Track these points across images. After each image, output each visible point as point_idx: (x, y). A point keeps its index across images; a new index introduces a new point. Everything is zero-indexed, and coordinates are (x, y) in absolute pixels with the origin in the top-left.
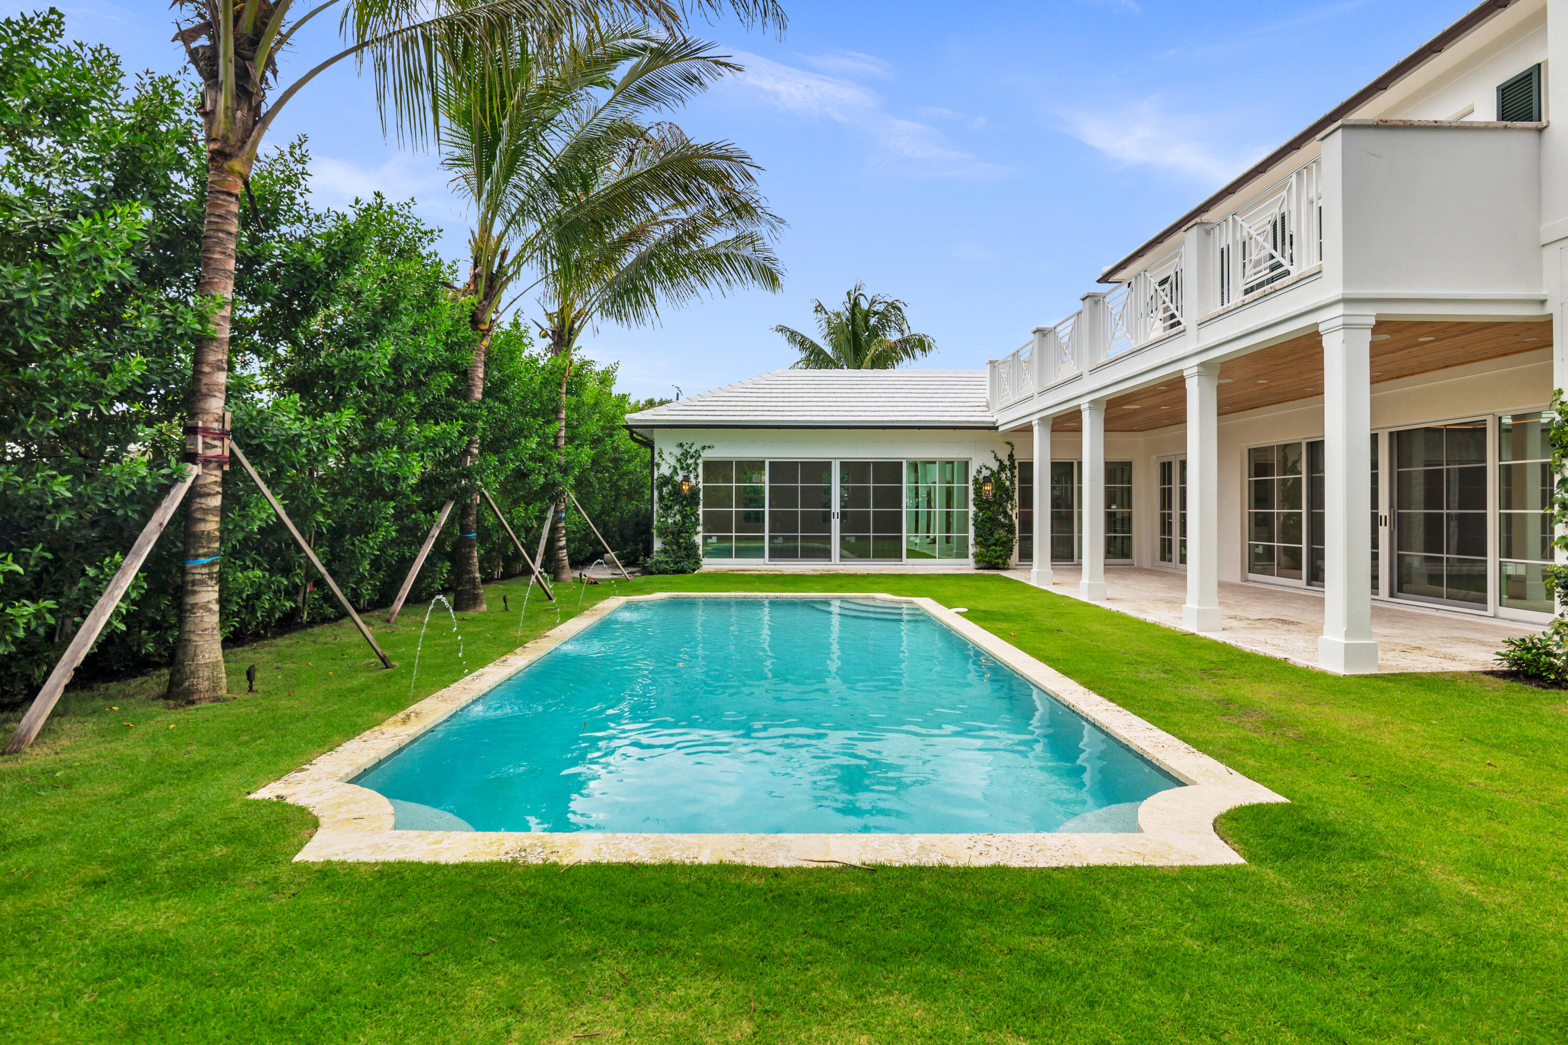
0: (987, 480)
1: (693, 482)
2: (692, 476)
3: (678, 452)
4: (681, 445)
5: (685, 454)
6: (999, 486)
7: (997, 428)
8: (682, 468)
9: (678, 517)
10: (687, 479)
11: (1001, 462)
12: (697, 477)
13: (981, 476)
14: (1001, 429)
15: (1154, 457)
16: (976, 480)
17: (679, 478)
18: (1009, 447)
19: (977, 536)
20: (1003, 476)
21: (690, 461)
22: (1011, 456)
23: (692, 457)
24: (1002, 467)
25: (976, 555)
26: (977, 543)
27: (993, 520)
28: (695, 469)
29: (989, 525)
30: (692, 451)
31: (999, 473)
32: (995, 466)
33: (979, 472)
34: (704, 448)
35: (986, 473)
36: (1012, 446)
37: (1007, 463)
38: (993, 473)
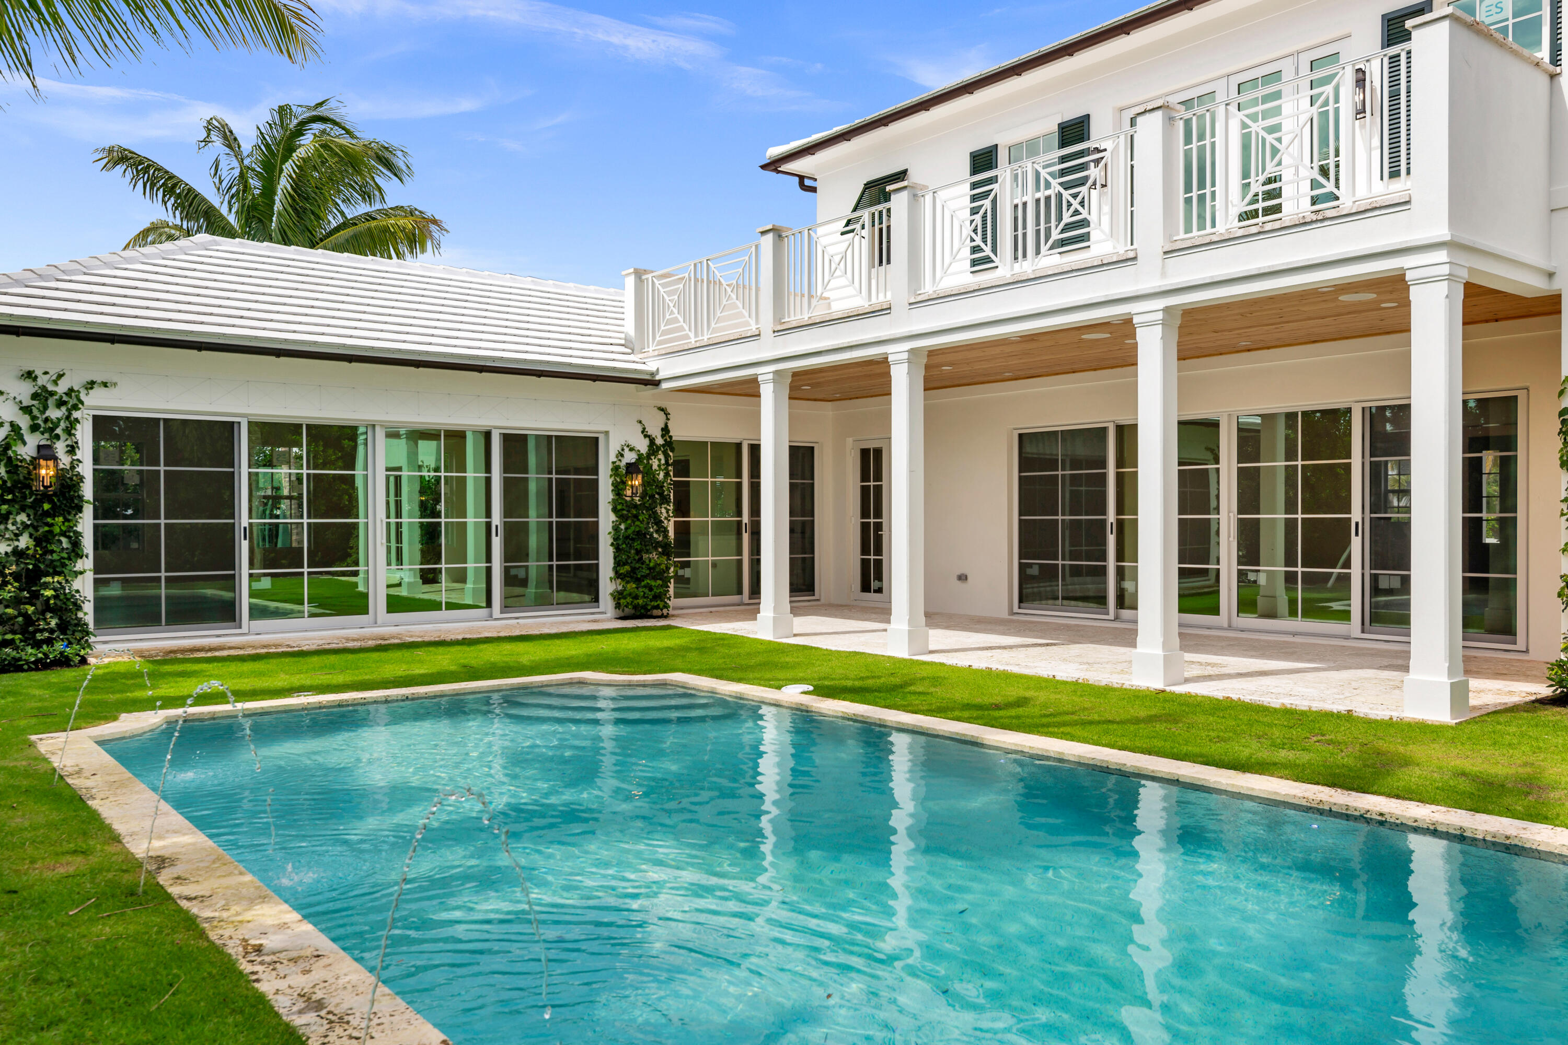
0: (632, 469)
1: (65, 460)
2: (60, 448)
3: (24, 391)
4: (30, 375)
5: (42, 396)
6: (650, 480)
7: (657, 383)
8: (34, 428)
9: (24, 542)
10: (45, 453)
11: (652, 441)
12: (72, 450)
13: (623, 464)
14: (664, 386)
15: (850, 441)
16: (616, 469)
17: (26, 450)
18: (662, 415)
19: (618, 563)
20: (655, 463)
21: (54, 413)
22: (665, 430)
23: (60, 404)
24: (653, 448)
25: (618, 597)
26: (618, 575)
27: (641, 535)
28: (69, 432)
29: (637, 545)
30: (61, 388)
31: (649, 457)
32: (643, 446)
33: (620, 455)
34: (91, 385)
35: (630, 457)
36: (667, 414)
37: (659, 441)
38: (640, 456)
